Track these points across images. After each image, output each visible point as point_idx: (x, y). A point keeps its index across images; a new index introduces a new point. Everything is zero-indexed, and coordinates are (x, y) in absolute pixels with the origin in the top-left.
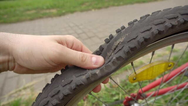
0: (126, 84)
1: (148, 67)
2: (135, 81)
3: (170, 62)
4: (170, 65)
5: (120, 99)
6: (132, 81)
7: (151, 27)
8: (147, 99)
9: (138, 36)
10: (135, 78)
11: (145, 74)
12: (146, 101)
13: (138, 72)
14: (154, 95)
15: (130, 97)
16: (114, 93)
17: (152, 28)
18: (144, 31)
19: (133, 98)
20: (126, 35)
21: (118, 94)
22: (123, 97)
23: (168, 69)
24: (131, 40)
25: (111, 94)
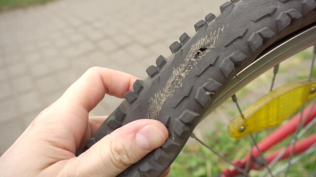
0: (217, 142)
1: (269, 99)
2: (243, 133)
3: (313, 83)
4: (313, 89)
5: (209, 174)
6: (237, 134)
7: (275, 7)
8: (270, 166)
9: (247, 30)
10: (242, 128)
11: (263, 116)
12: (270, 171)
13: (247, 114)
14: (286, 157)
15: (232, 168)
16: (193, 163)
17: (276, 9)
18: (260, 17)
19: (240, 170)
20: (221, 31)
21: (203, 165)
22: (215, 169)
23: (309, 98)
24: (232, 42)
25: (187, 166)
